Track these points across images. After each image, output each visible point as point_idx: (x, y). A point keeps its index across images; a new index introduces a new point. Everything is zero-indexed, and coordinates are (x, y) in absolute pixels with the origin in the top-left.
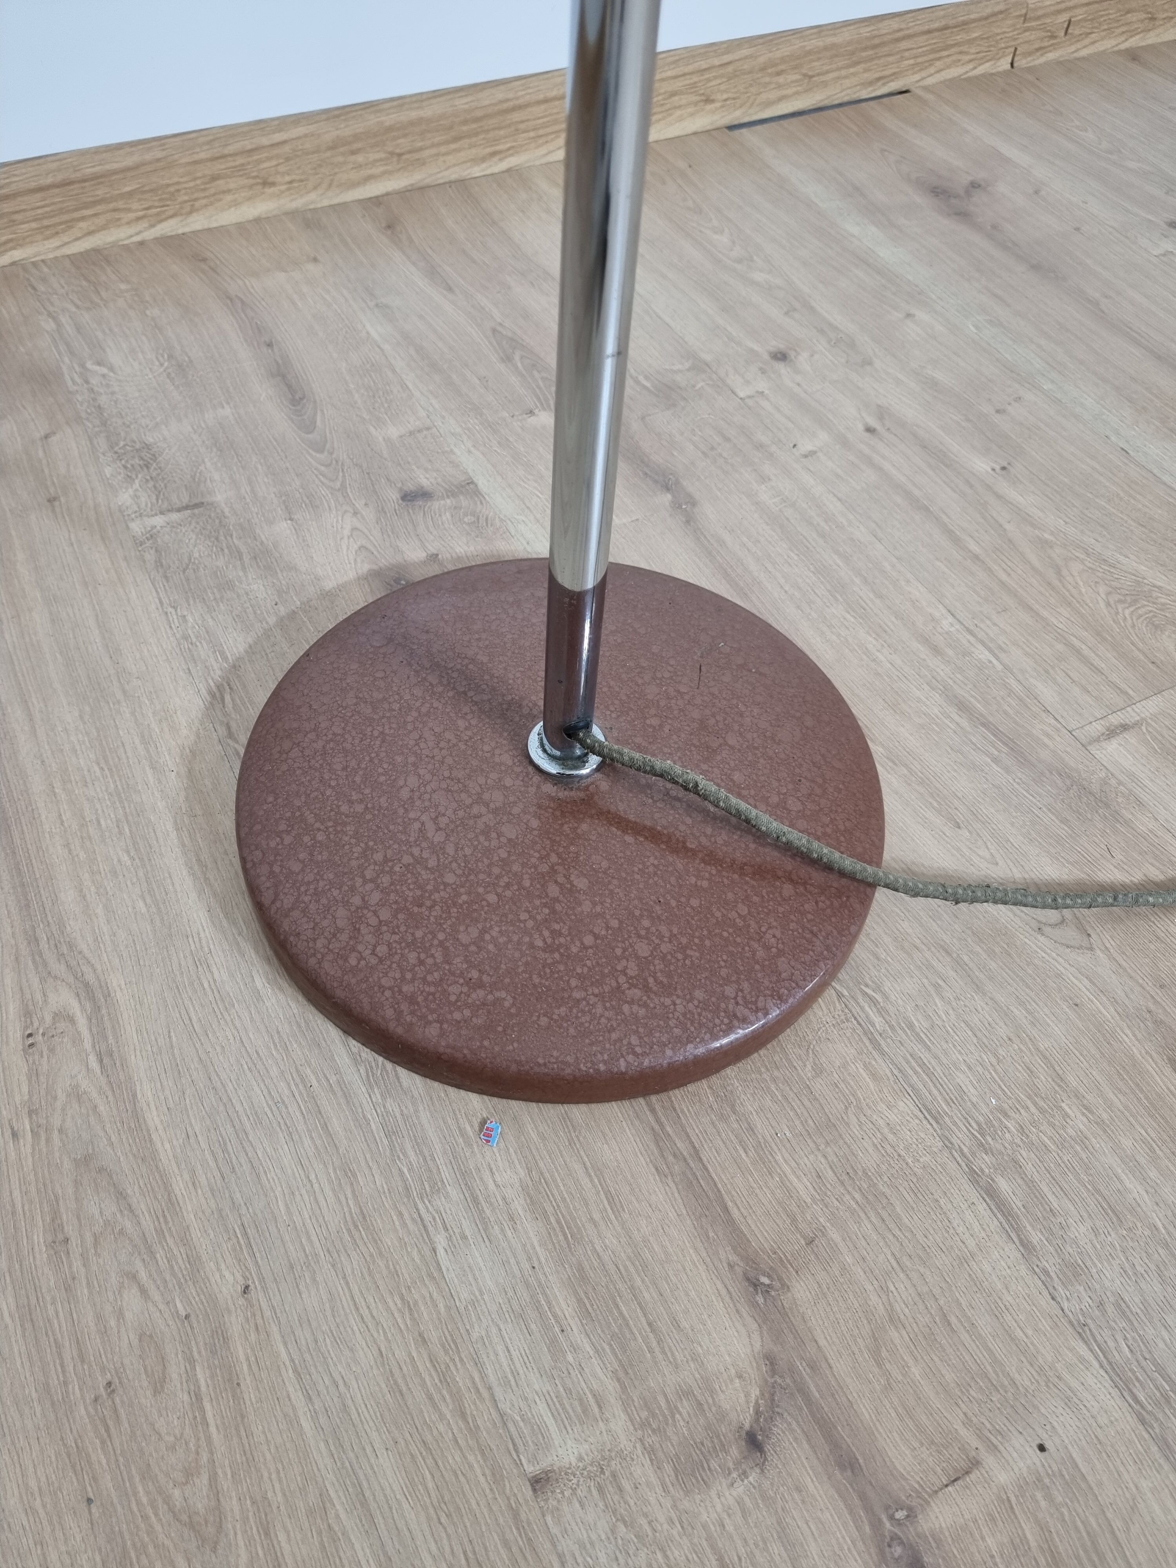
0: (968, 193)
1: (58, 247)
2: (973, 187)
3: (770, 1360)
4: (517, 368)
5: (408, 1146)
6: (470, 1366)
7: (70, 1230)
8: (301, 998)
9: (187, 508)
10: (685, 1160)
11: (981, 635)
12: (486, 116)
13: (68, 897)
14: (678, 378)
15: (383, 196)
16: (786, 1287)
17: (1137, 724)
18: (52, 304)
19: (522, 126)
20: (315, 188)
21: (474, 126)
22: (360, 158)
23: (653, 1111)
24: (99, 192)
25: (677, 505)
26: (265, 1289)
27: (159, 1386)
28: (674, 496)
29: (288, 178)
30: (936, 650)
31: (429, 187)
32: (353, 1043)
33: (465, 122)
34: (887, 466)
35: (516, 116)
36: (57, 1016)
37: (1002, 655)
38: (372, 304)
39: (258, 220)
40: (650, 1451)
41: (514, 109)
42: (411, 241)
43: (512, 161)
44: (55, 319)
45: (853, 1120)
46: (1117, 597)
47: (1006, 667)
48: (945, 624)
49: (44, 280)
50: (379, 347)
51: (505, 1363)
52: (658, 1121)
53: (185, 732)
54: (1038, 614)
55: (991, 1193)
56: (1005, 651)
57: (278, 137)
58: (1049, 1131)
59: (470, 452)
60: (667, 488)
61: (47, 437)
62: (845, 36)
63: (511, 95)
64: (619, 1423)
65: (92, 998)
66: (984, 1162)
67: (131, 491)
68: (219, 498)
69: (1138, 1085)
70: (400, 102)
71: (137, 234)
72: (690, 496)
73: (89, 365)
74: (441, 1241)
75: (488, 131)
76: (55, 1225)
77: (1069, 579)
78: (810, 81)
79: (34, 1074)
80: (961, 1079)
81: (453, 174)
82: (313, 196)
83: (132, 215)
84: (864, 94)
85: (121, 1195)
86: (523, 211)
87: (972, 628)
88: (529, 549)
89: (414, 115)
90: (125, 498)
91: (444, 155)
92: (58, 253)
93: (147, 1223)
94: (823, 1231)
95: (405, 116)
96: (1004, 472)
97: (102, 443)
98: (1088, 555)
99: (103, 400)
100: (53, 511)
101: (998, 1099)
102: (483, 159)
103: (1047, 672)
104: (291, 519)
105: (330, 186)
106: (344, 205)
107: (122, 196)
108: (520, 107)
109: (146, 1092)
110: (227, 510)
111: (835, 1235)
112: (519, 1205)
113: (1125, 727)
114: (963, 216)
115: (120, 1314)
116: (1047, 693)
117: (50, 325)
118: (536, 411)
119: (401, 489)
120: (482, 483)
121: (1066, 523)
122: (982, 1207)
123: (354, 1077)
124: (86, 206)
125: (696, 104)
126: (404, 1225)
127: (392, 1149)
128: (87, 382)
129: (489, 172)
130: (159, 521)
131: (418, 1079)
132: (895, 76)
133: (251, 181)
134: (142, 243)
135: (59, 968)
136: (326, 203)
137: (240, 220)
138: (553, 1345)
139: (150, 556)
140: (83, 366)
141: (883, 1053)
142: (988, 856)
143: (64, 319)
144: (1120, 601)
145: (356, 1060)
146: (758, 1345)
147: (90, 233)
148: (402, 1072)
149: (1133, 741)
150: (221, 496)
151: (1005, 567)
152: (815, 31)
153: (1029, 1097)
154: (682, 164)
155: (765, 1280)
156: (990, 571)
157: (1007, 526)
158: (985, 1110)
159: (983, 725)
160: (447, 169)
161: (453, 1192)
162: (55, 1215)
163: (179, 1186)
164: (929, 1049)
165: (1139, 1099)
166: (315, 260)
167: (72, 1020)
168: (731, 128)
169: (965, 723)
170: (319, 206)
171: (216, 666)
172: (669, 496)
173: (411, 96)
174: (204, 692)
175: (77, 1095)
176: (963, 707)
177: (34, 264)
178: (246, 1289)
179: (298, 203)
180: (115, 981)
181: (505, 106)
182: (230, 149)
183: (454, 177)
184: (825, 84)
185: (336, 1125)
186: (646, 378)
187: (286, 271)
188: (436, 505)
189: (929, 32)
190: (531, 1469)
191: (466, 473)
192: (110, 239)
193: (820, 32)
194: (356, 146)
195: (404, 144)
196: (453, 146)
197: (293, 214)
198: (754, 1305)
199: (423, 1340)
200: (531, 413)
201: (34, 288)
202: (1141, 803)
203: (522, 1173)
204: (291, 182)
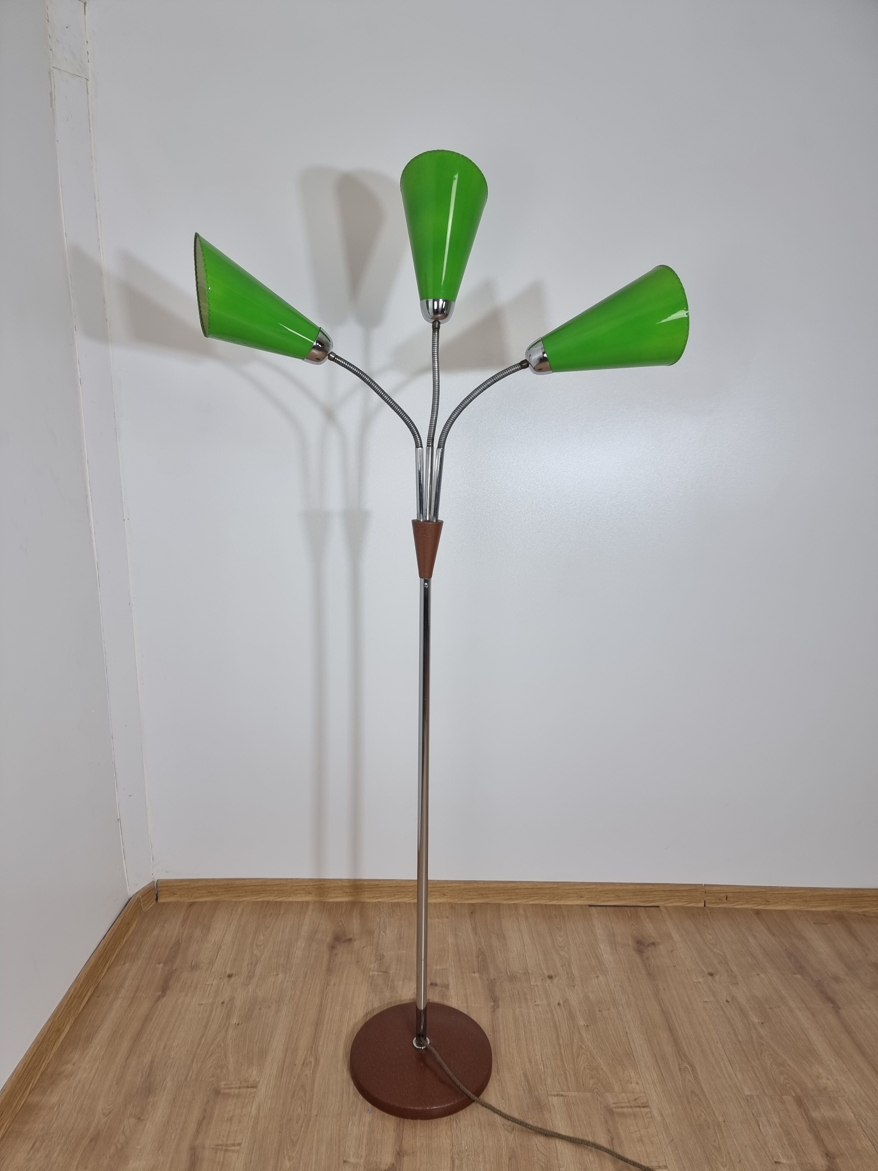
0: (648, 946)
1: (390, 900)
2: (652, 944)
3: (393, 1165)
4: (478, 960)
5: (354, 1107)
6: (344, 1143)
7: (295, 1095)
8: (350, 1075)
9: (383, 972)
10: (400, 1131)
11: (544, 1062)
12: (509, 890)
13: (321, 1042)
14: (518, 975)
15: (476, 903)
16: (403, 1156)
17: (566, 1096)
18: (382, 914)
19: (519, 894)
20: (457, 898)
21: (504, 891)
22: (471, 893)
23: (400, 1121)
24: (403, 890)
25: (493, 1006)
26: (320, 1116)
27: (297, 1122)
28: (494, 1004)
29: (450, 895)
30: (530, 1062)
31: (489, 903)
32: (355, 1087)
33: (502, 890)
34: (556, 1015)
35: (517, 891)
36: (309, 1061)
37: (546, 1069)
38: (454, 933)
39: (440, 903)
40: (365, 1167)
41: (516, 889)
42: (475, 918)
43: (516, 902)
44: (380, 918)
45: (436, 1138)
46: (589, 1067)
47: (544, 1072)
48: (538, 1057)
49: (383, 908)
50: (448, 945)
51: (350, 1144)
52: (400, 1123)
53: (357, 1019)
54: (564, 1063)
55: (453, 1162)
56: (547, 1068)
57: (450, 885)
58: (473, 1157)
59: (453, 978)
60: (494, 1002)
61: (364, 947)
62: (631, 887)
63: (516, 886)
64: (362, 1160)
65: (316, 1061)
66: (456, 1156)
67: (374, 965)
68: (391, 972)
69: (499, 1159)
70: (484, 882)
71: (409, 900)
72: (498, 1005)
73: (382, 932)
74: (351, 1123)
75: (508, 893)
76: (294, 1094)
77: (580, 1058)
78: (619, 898)
79: (301, 1069)
80: (463, 1142)
81: (498, 902)
82: (456, 900)
83: (409, 896)
84: (642, 904)
85: (305, 1094)
86: (510, 917)
87: (544, 1060)
88: (451, 1005)
89: (487, 886)
90: (372, 966)
91: (495, 896)
92: (389, 901)
93: (307, 1099)
94: (417, 1152)
95: (484, 886)
96: (587, 1027)
97: (374, 952)
98: (590, 1054)
99: (380, 941)
100: (357, 964)
101: (468, 1148)
102: (507, 900)
103: (554, 1076)
104: (403, 981)
105: (461, 898)
106: (464, 904)
107: (408, 891)
108: (518, 889)
109: (317, 1079)
110: (391, 976)
111: (418, 1153)
112: (367, 1124)
113: (562, 1095)
114: (640, 952)
115: (297, 1110)
116: (549, 1081)
117: (378, 920)
118: (476, 972)
119: (431, 982)
120: (451, 986)
121: (592, 1045)
122: (449, 1162)
123: (352, 1092)
124: (399, 892)
125: (577, 897)
126: (346, 1118)
127: (351, 1105)
128: (379, 936)
129: (508, 903)
130: (376, 973)
131: (362, 1097)
132: (654, 901)
133: (441, 894)
134: (409, 903)
135: (313, 1054)
136: (459, 902)
137: (436, 902)
138: (359, 1147)
139: (370, 980)
140: (380, 932)
141: (451, 1131)
142: (504, 1107)
143: (382, 919)
144: (588, 1068)
145: (354, 1089)
146: (393, 1162)
147: (399, 898)
148: (360, 1095)
149: (561, 1099)
150: (392, 972)
151: (565, 1049)
152: (620, 884)
153: (474, 1151)
154: (566, 914)
155: (401, 1154)
156: (560, 1050)
157: (575, 1040)
158: (463, 1149)
159: (527, 1082)
160: (496, 900)
161: (357, 1116)
162: (295, 1092)
163: (315, 1097)
164: (461, 1135)
165: (496, 1161)
166: (448, 917)
167: (311, 1063)
168: (590, 906)
169: (523, 1079)
170: (458, 902)
171: (370, 1008)
172: (493, 1004)
173: (488, 881)
174: (365, 1012)
175: (306, 1075)
176: (526, 1076)
177: (383, 903)
178: (316, 1115)
179: (452, 901)
180: (322, 1060)
181: (514, 888)
182: (437, 886)
183: (497, 902)
184: (626, 899)
185: (344, 1098)
186: (510, 972)
187: (439, 919)
188: (437, 988)
189: (665, 891)
190: (344, 1159)
191: (449, 983)
192: (402, 901)
193: (621, 885)
194: (470, 890)
195: (484, 892)
196: (498, 895)
197: (449, 903)
198: (396, 1157)
199: (339, 1135)
200: (474, 972)
201: (380, 909)
202: (550, 1112)
203: (370, 1119)
204: (451, 896)
